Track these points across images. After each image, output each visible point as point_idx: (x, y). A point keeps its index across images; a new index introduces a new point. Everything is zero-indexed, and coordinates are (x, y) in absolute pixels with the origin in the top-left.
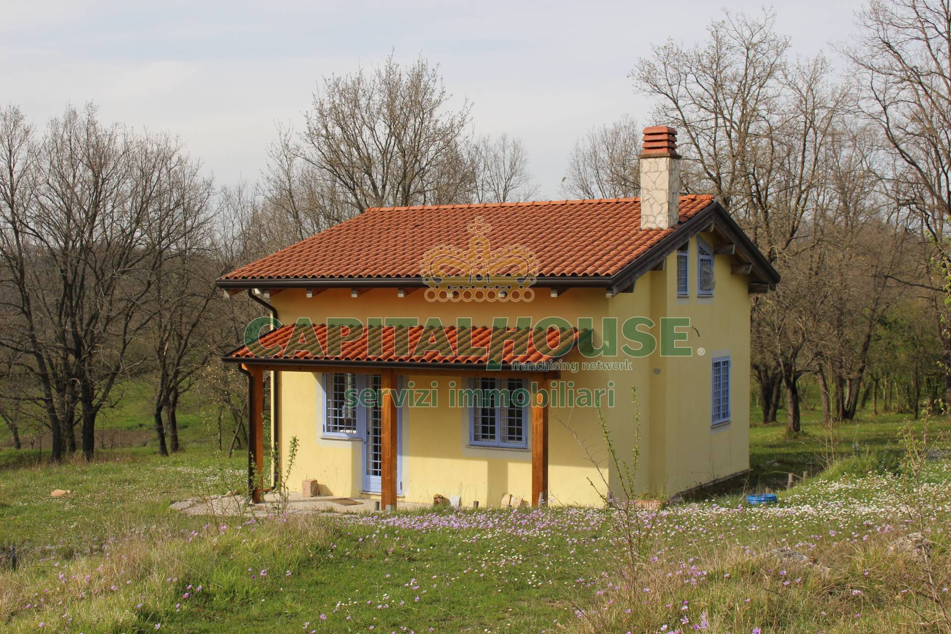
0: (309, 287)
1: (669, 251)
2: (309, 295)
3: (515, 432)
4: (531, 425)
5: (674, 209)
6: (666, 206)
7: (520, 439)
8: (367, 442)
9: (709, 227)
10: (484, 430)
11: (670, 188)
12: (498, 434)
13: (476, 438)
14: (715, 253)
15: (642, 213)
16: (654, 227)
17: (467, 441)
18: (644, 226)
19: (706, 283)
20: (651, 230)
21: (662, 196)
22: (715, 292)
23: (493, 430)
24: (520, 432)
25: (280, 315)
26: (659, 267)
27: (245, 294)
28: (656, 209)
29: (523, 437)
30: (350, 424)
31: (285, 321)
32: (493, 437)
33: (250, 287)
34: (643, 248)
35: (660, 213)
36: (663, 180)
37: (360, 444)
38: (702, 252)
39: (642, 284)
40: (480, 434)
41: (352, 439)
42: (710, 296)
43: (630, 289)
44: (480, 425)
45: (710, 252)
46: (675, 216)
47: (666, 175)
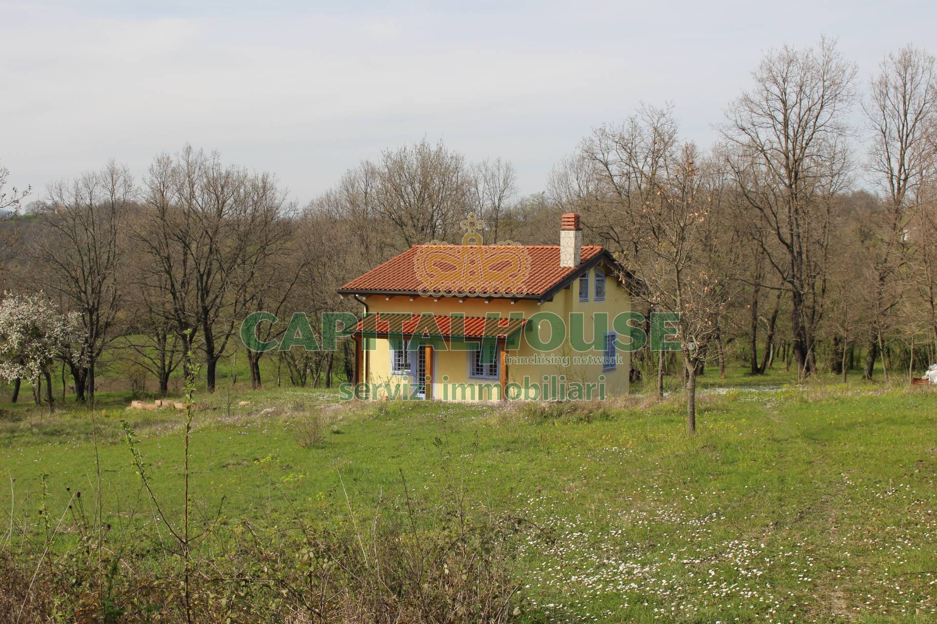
0: (387, 295)
1: (574, 279)
2: (387, 299)
3: (493, 370)
4: (501, 368)
5: (577, 256)
6: (573, 256)
7: (495, 375)
8: (416, 376)
9: (600, 263)
10: (478, 370)
11: (575, 246)
12: (484, 372)
13: (473, 374)
14: (606, 276)
15: (561, 258)
16: (567, 266)
17: (469, 375)
18: (562, 265)
19: (600, 293)
20: (565, 268)
21: (571, 250)
22: (606, 297)
23: (482, 370)
24: (495, 371)
25: (370, 309)
26: (568, 288)
27: (351, 297)
28: (568, 256)
29: (497, 373)
30: (407, 366)
31: (373, 312)
32: (482, 374)
33: (355, 294)
34: (559, 278)
35: (570, 259)
36: (572, 242)
37: (412, 377)
38: (597, 276)
39: (559, 297)
40: (475, 372)
41: (408, 374)
42: (603, 299)
43: (551, 300)
44: (475, 367)
45: (603, 275)
46: (579, 260)
47: (573, 240)
